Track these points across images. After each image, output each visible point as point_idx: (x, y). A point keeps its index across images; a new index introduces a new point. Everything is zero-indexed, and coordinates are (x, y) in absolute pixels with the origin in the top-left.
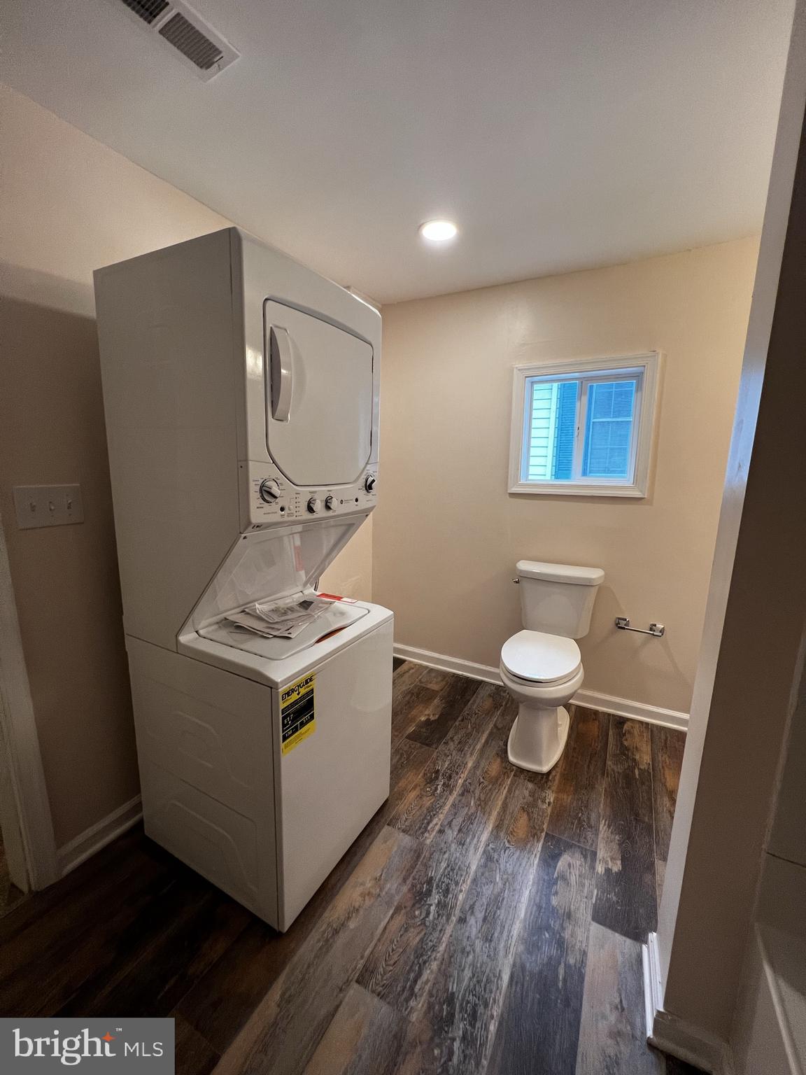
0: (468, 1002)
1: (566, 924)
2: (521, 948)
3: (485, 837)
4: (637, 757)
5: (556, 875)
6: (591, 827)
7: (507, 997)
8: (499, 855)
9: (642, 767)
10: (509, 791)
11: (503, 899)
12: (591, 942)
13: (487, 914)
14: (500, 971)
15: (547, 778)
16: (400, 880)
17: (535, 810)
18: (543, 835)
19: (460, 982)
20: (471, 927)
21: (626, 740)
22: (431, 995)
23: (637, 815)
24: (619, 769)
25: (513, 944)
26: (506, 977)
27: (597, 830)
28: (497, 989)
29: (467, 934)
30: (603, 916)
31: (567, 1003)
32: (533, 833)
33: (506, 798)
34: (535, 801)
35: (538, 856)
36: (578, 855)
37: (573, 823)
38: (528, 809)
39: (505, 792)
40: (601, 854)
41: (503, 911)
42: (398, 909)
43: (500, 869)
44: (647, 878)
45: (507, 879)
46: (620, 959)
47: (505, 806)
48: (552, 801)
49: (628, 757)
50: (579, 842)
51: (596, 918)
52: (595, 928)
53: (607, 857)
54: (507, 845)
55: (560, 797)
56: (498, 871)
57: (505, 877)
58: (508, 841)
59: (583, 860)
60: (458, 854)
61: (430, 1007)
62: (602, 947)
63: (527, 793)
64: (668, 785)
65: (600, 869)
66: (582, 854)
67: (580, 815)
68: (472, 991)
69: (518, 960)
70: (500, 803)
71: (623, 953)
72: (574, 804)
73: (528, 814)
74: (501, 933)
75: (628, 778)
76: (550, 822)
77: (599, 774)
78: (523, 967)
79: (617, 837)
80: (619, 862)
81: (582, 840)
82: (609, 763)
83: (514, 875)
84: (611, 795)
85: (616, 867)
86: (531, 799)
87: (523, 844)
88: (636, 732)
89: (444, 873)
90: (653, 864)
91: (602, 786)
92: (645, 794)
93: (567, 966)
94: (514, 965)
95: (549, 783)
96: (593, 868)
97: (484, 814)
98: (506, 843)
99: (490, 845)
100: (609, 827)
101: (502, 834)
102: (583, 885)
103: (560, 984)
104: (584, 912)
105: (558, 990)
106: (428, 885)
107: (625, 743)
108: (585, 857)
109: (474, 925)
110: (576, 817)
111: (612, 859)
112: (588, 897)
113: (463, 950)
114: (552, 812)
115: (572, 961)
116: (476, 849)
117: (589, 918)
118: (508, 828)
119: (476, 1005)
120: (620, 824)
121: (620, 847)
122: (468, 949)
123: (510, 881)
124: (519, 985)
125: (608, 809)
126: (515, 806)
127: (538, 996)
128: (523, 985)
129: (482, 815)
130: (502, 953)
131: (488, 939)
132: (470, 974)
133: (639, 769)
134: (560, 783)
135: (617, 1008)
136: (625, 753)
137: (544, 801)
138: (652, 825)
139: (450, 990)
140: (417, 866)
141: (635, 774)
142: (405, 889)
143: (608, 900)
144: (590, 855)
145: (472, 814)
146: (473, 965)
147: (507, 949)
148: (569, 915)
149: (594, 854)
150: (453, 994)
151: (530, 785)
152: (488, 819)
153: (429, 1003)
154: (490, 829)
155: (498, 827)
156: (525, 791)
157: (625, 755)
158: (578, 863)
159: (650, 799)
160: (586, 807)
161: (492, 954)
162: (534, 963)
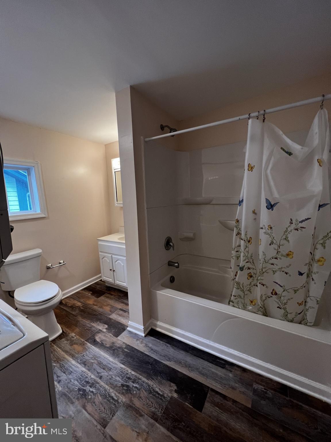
0: (125, 380)
1: (115, 345)
2: (117, 359)
3: (74, 362)
4: (77, 305)
5: (101, 343)
6: (91, 327)
7: (127, 366)
8: (84, 359)
9: (81, 306)
10: (60, 348)
11: (100, 361)
12: (122, 340)
13: (103, 368)
14: (120, 367)
15: (64, 333)
16: (71, 405)
17: (75, 341)
18: (85, 342)
19: (119, 382)
20: (104, 375)
21: (69, 305)
22: (119, 393)
23: (95, 315)
24: (77, 311)
25: (115, 361)
26: (123, 366)
27: (93, 326)
28: (124, 369)
29: (106, 377)
30: (117, 335)
31: (133, 351)
32: (83, 344)
33: (62, 350)
34: (71, 340)
35: (91, 346)
36: (98, 334)
37: (87, 332)
38: (72, 343)
39: (59, 349)
40: (101, 328)
41: (104, 362)
42: (84, 407)
43: (90, 360)
44: (113, 321)
45: (94, 358)
46: (128, 335)
47: (66, 352)
48: (75, 335)
49: (75, 307)
50: (94, 332)
51: (117, 336)
52: (119, 338)
53: (103, 327)
54: (82, 355)
55: (75, 332)
56: (90, 361)
57: (93, 359)
58: (81, 354)
59: (100, 334)
60: (75, 375)
61: (123, 394)
62: (124, 338)
63: (66, 342)
64: (91, 304)
65: (105, 330)
66: (98, 333)
67: (85, 329)
68: (123, 378)
69: (120, 361)
70: (63, 353)
71: (127, 334)
72: (81, 329)
73: (74, 344)
74: (110, 364)
75: (82, 311)
76: (82, 338)
77: (75, 317)
78: (122, 360)
79: (98, 322)
80: (105, 325)
81: (94, 331)
82: (73, 313)
83: (94, 356)
84: (84, 318)
85: (106, 326)
86: (69, 341)
87: (85, 349)
88: (68, 301)
89: (79, 382)
90: (110, 318)
91: (80, 319)
92: (90, 310)
93: (125, 348)
94: (120, 362)
95: (67, 333)
96: (103, 332)
97: (64, 361)
98: (81, 355)
99: (79, 361)
100: (94, 323)
101: (77, 355)
102: (107, 336)
103: (129, 351)
104: (114, 339)
105: (130, 352)
106: (80, 391)
107: (70, 305)
108: (99, 333)
109: (104, 374)
110: (85, 330)
111: (104, 326)
112: (111, 336)
113: (110, 379)
114: (79, 336)
115: (124, 347)
116: (77, 367)
117: (116, 338)
118: (76, 353)
119: (126, 377)
120: (95, 320)
121: (101, 323)
122: (110, 377)
123: (95, 357)
124: (126, 363)
125: (88, 321)
126: (68, 347)
127: (129, 358)
128: (126, 361)
129: (63, 362)
130: (116, 366)
131: (110, 369)
132: (118, 378)
133: (81, 307)
134: (70, 330)
135: (137, 340)
136: (73, 307)
137: (73, 337)
138: (100, 313)
139: (120, 385)
140: (69, 395)
141: (82, 309)
142: (77, 403)
143: (114, 332)
144: (100, 331)
145: (60, 366)
146: (116, 376)
147: (115, 364)
148: (113, 343)
149: (100, 330)
150: (122, 385)
151: (63, 339)
152: (67, 359)
153: (122, 394)
154: (71, 359)
155: (73, 356)
156: (64, 342)
157: (73, 308)
158: (100, 335)
159: (92, 310)
160: (84, 326)
161: (115, 369)
162: (122, 357)
